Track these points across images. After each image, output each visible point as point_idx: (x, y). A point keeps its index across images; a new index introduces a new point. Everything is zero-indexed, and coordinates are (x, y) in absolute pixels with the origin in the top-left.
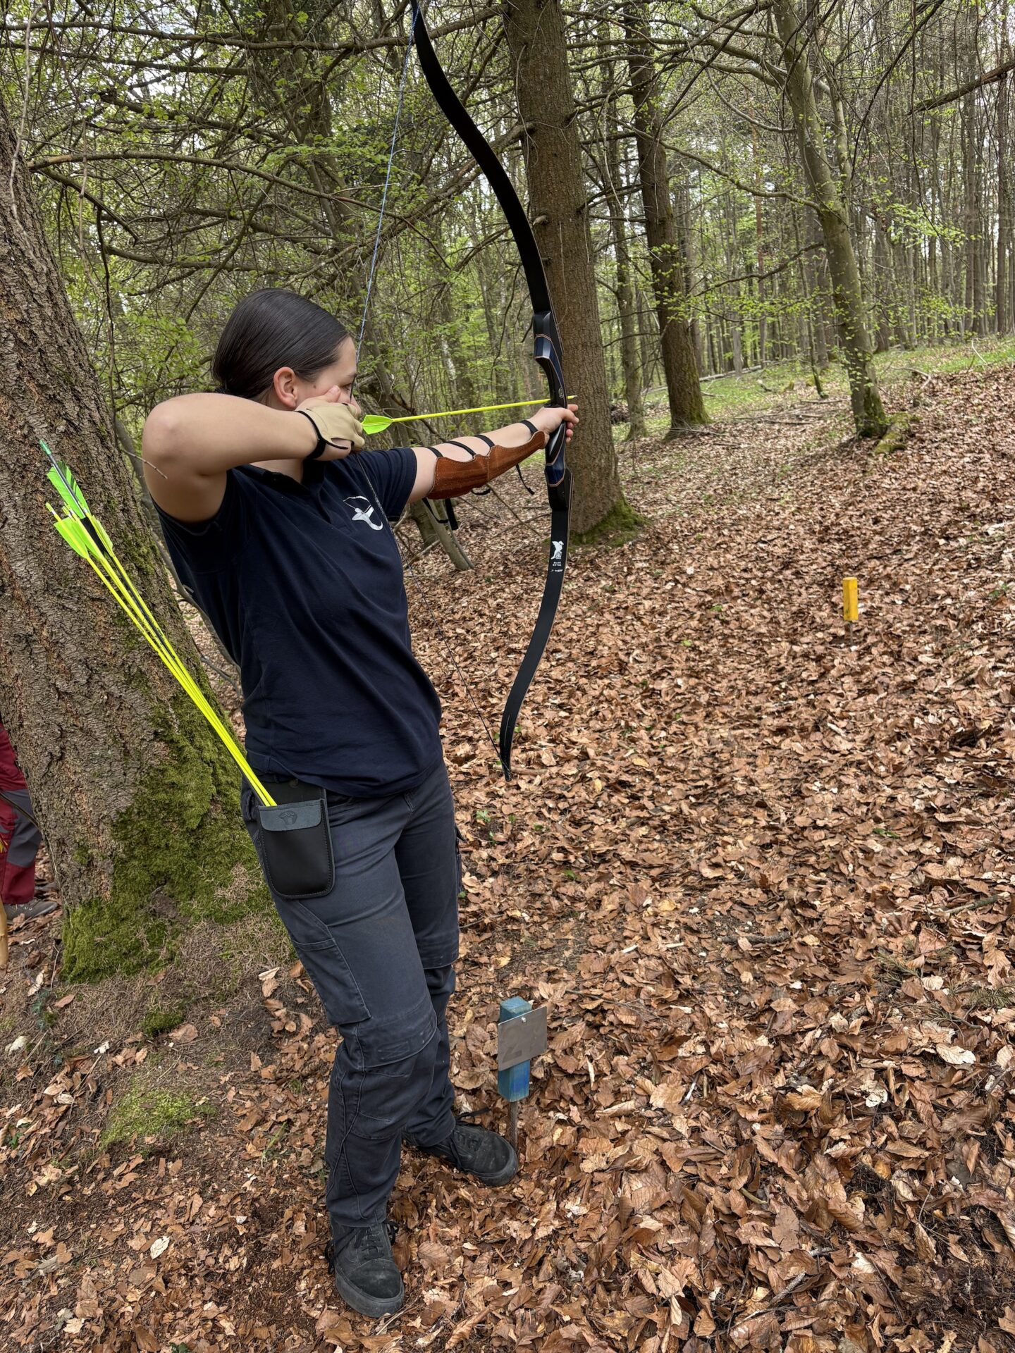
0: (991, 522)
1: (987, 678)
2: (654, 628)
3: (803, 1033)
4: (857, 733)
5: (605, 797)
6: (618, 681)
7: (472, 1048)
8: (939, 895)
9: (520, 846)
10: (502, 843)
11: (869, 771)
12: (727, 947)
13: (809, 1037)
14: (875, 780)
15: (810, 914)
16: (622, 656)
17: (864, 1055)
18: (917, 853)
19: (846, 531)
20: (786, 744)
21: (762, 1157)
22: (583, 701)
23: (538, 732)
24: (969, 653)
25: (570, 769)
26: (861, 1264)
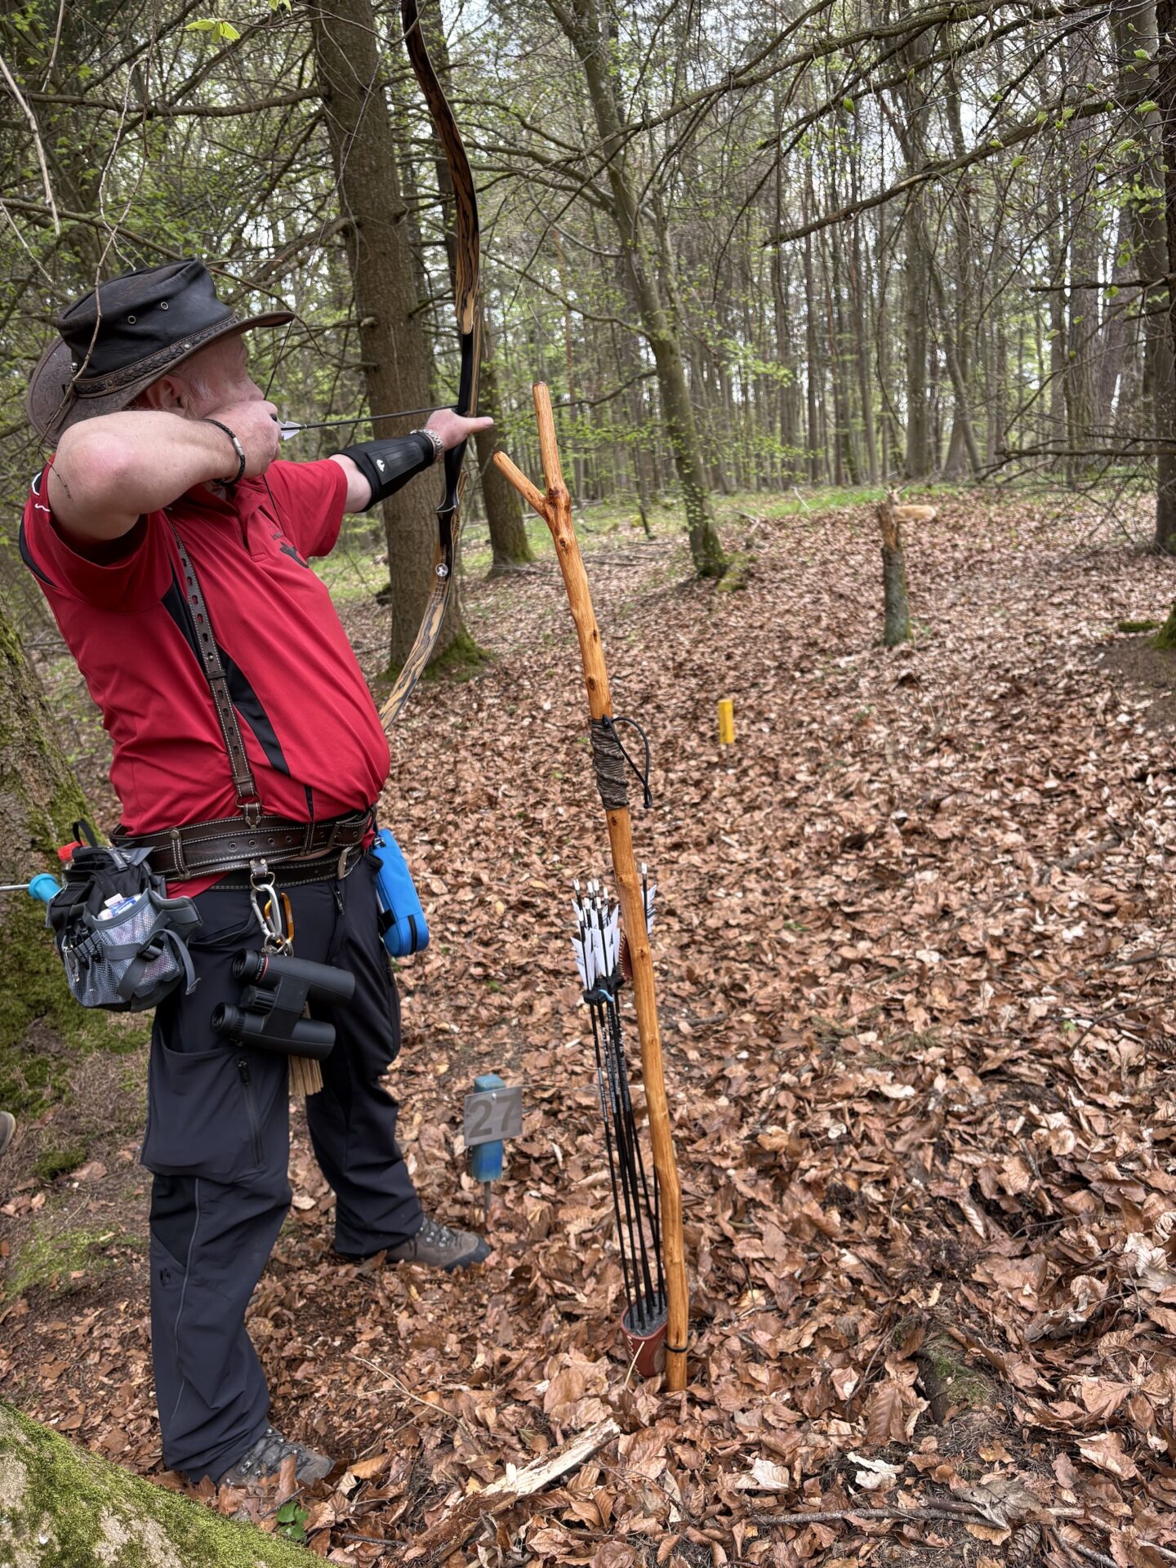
0: (841, 655)
1: (864, 790)
2: (517, 763)
3: (759, 1093)
4: (750, 844)
5: (509, 917)
6: (490, 815)
7: (425, 1148)
8: (857, 971)
9: (428, 968)
10: (409, 967)
11: (768, 876)
12: (668, 1033)
13: (764, 1095)
14: (776, 884)
15: (742, 995)
16: (490, 790)
17: (817, 1102)
18: (830, 942)
19: (700, 667)
20: (684, 859)
21: (741, 1194)
22: (456, 835)
23: (416, 865)
24: (844, 770)
25: (466, 895)
26: (849, 1260)
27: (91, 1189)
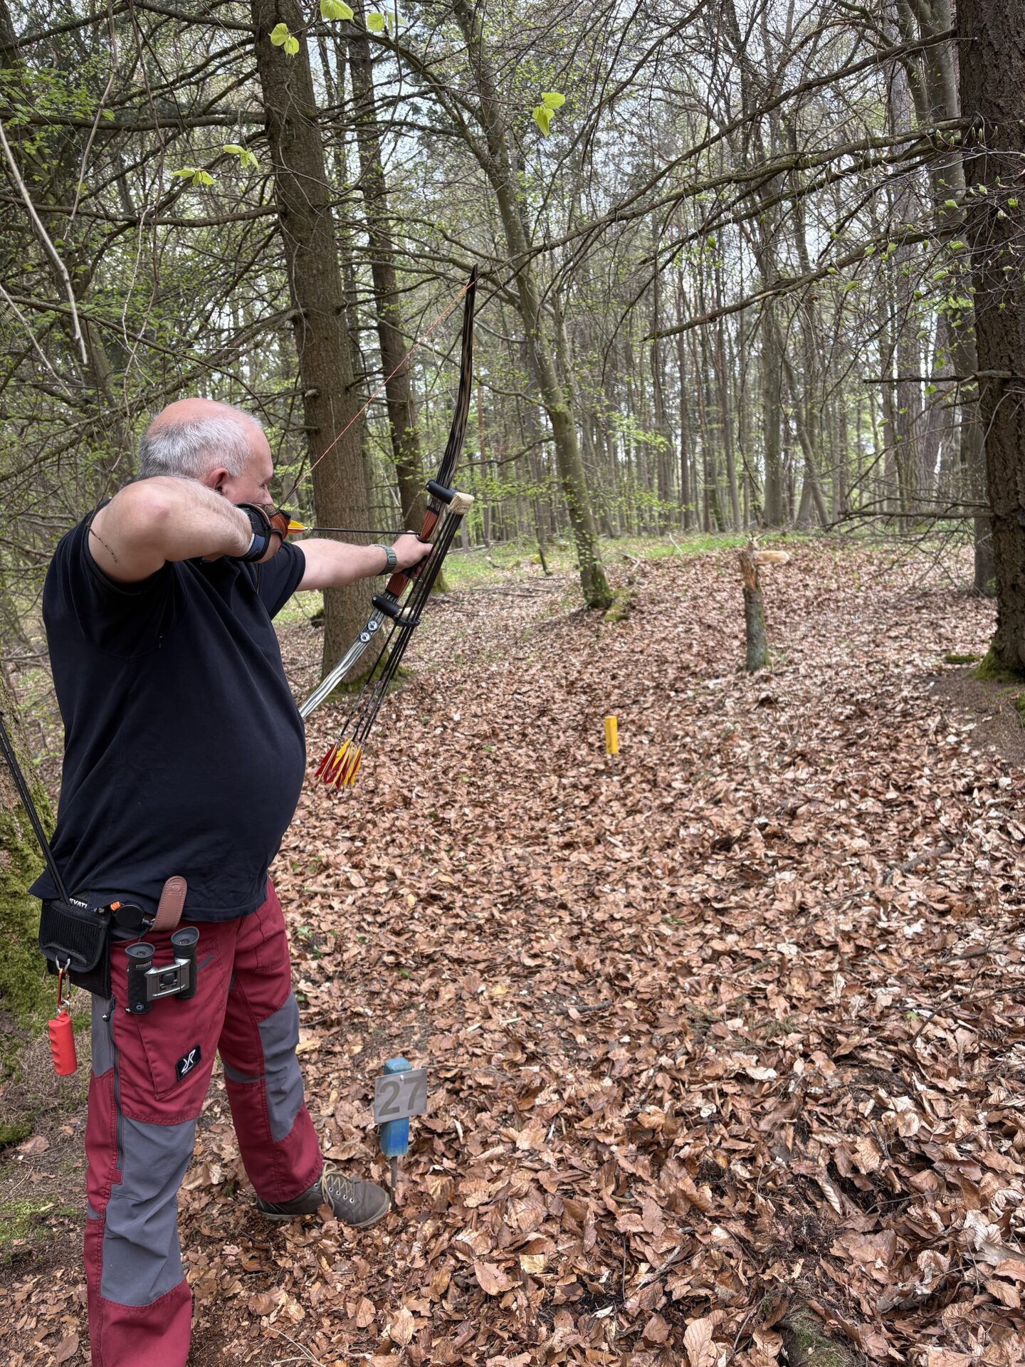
0: (710, 678)
1: (731, 797)
2: (430, 768)
3: (639, 1074)
4: (632, 844)
5: (419, 909)
6: (405, 814)
7: (341, 1124)
8: (726, 962)
9: (346, 956)
10: (329, 955)
11: (648, 874)
12: (559, 1018)
13: (644, 1076)
14: (655, 881)
15: (625, 984)
16: (405, 792)
17: (691, 1083)
18: (702, 935)
19: (589, 686)
20: (575, 857)
21: (623, 1169)
22: (374, 833)
23: (338, 860)
24: (713, 779)
25: (381, 888)
26: (719, 1233)
27: (34, 1162)
